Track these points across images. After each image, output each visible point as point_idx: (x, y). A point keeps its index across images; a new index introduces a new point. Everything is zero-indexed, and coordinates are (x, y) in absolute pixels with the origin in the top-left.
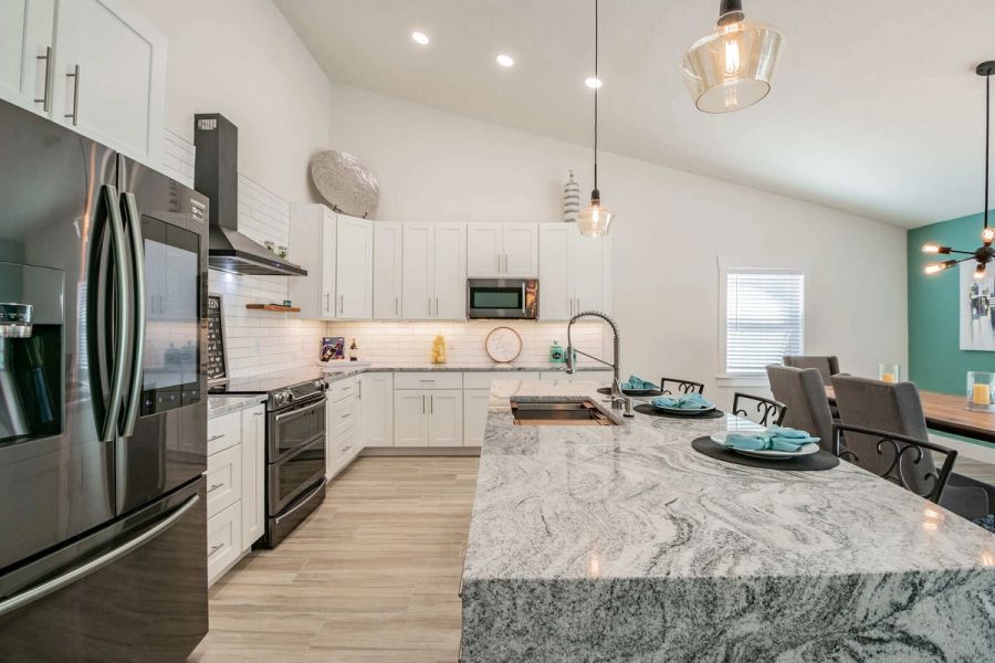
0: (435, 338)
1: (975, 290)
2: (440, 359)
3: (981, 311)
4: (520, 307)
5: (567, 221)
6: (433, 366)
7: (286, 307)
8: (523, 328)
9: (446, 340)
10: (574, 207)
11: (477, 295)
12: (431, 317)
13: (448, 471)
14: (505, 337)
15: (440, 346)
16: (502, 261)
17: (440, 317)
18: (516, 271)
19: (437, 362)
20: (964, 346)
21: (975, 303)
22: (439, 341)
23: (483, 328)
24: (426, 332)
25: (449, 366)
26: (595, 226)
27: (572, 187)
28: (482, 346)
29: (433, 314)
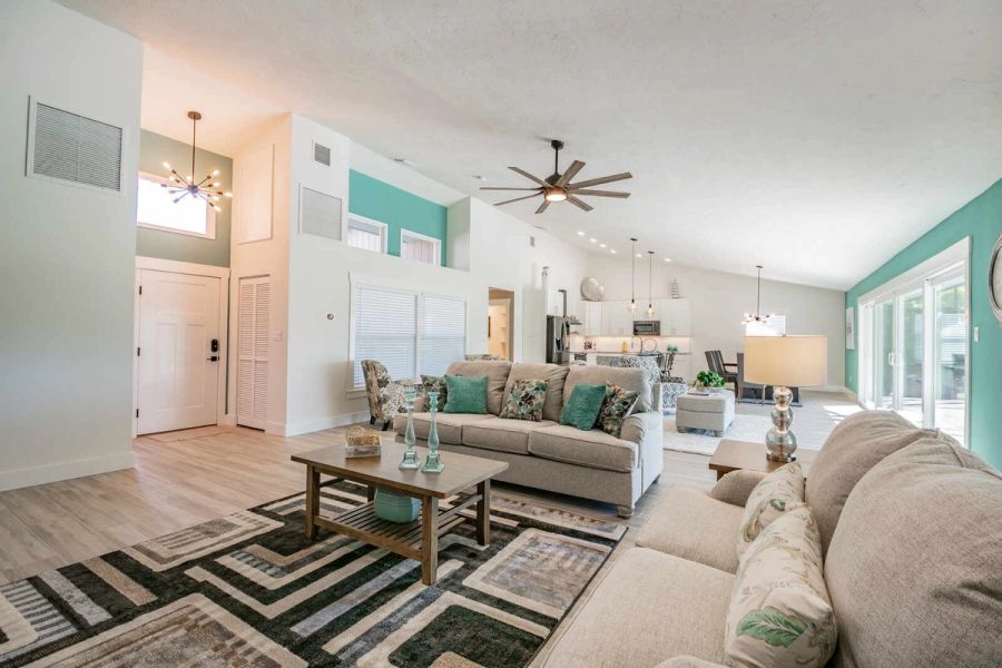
4: (652, 331)
5: (673, 298)
8: (655, 339)
9: (627, 343)
10: (675, 293)
11: (637, 327)
14: (648, 342)
16: (648, 315)
17: (624, 334)
18: (652, 319)
22: (624, 343)
23: (640, 339)
24: (620, 340)
27: (674, 285)
28: (640, 345)
29: (621, 333)
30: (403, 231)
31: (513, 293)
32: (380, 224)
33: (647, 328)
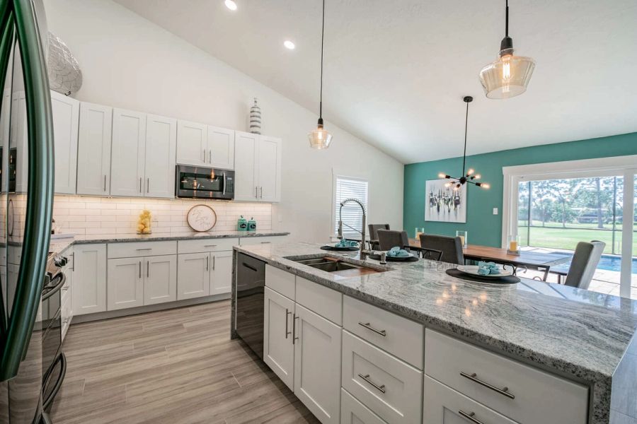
0: (142, 212)
1: (432, 194)
2: (147, 230)
3: (434, 204)
4: (221, 190)
6: (139, 237)
8: (218, 206)
9: (152, 214)
10: (257, 124)
12: (142, 195)
13: (171, 323)
14: (203, 213)
15: (147, 219)
16: (206, 154)
17: (150, 195)
19: (142, 232)
20: (426, 220)
21: (431, 200)
22: (146, 215)
23: (185, 205)
24: (135, 207)
25: (153, 236)
26: (320, 142)
27: (256, 110)
28: (184, 218)
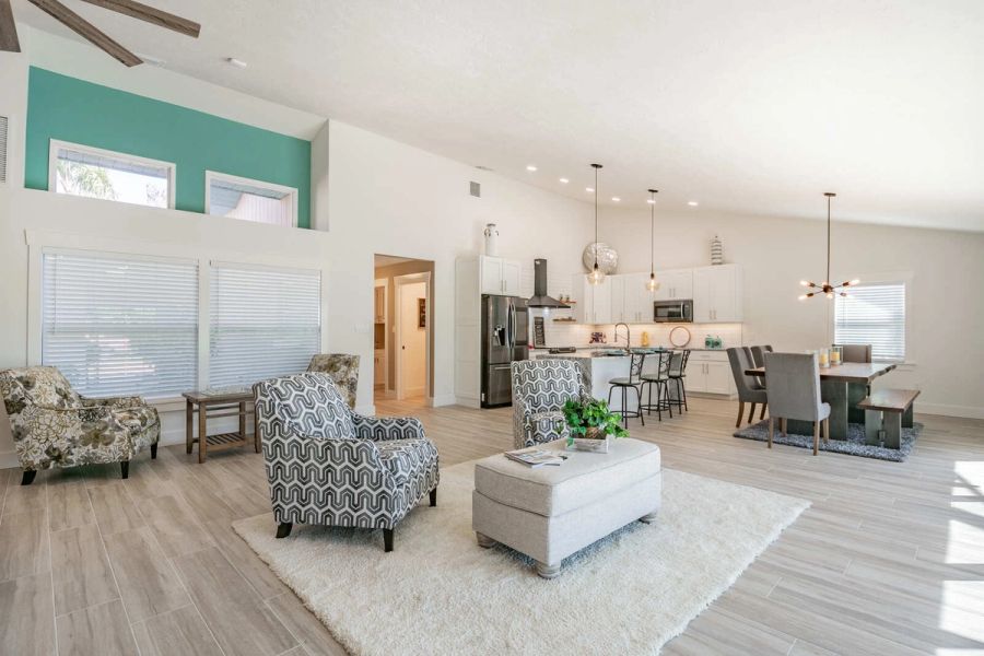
2: (645, 344)
5: (714, 264)
7: (570, 319)
8: (691, 327)
9: (649, 334)
10: (719, 256)
11: (659, 310)
14: (680, 332)
15: (645, 337)
16: (672, 291)
17: (642, 322)
18: (681, 296)
19: (643, 345)
22: (644, 334)
23: (662, 327)
27: (715, 244)
28: (668, 337)
29: (638, 320)
30: (209, 174)
31: (432, 263)
32: (166, 165)
33: (674, 312)
